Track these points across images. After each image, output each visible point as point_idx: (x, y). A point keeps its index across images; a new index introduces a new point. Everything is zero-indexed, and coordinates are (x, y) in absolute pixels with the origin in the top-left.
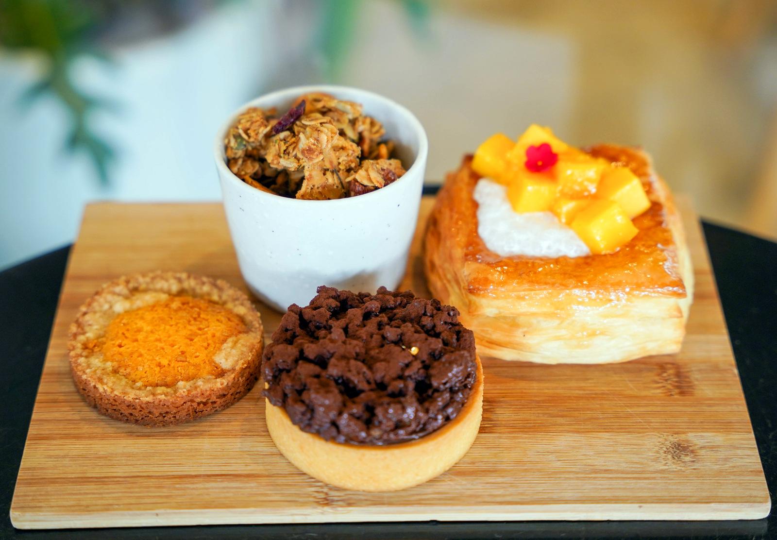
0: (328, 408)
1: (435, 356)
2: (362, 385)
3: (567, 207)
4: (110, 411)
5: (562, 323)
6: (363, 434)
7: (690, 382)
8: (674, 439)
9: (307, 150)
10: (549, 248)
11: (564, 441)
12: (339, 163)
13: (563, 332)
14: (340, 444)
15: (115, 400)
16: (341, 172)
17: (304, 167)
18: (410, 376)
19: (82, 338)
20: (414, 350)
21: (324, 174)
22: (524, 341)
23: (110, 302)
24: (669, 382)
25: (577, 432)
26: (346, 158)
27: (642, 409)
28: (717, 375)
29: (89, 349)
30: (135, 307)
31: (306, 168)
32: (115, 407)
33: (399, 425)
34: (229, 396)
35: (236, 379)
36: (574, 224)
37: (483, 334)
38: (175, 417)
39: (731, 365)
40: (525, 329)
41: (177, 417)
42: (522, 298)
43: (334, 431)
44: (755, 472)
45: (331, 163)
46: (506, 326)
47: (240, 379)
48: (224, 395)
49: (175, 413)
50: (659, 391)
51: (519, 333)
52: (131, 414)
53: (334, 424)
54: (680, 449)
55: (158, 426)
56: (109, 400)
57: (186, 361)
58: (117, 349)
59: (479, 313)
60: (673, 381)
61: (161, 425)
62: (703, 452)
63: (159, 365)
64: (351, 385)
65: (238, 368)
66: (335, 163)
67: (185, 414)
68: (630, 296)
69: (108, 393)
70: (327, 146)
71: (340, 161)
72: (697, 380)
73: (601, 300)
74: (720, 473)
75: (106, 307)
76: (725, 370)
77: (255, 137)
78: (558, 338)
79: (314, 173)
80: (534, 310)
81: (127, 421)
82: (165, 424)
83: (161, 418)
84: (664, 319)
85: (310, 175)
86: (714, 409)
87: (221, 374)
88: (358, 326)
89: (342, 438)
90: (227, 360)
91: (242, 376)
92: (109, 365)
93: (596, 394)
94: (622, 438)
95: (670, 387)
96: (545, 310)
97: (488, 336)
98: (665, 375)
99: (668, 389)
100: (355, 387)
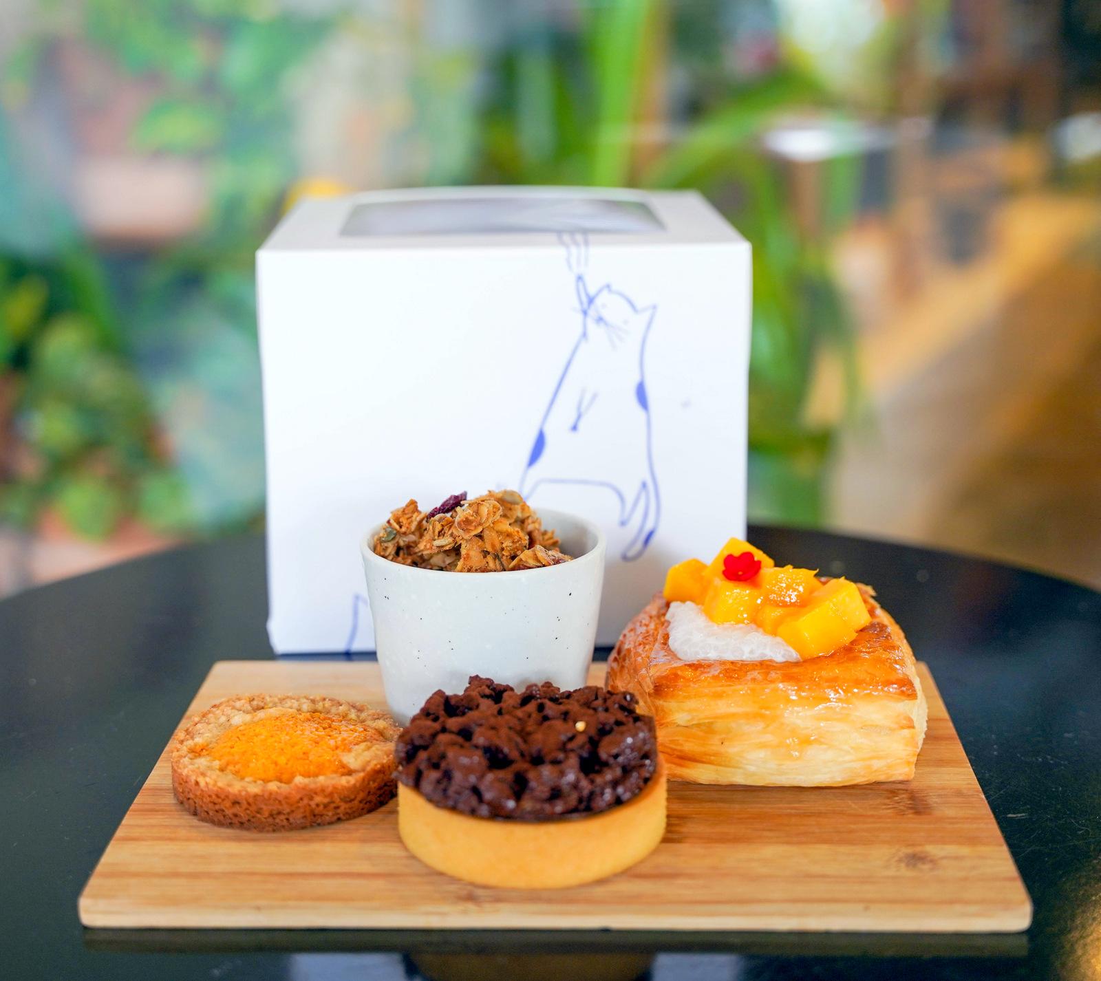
0: (468, 770)
1: (604, 731)
2: (514, 754)
3: (774, 613)
4: (211, 813)
5: (768, 726)
6: (511, 804)
7: (927, 804)
8: (910, 850)
9: (464, 522)
10: (752, 652)
11: (770, 851)
12: (503, 549)
13: (768, 738)
14: (482, 818)
15: (218, 796)
16: (504, 558)
17: (460, 545)
18: (572, 750)
19: (190, 743)
20: (580, 726)
21: (485, 557)
22: (722, 749)
23: (228, 716)
24: (901, 804)
25: (788, 843)
26: (511, 544)
27: (869, 826)
28: (960, 800)
29: (196, 752)
30: (256, 719)
31: (463, 546)
32: (217, 807)
33: (556, 794)
34: (356, 802)
35: (366, 782)
36: (781, 629)
37: (673, 746)
38: (288, 819)
39: (977, 791)
40: (723, 736)
41: (291, 820)
42: (719, 696)
43: (474, 801)
44: (1011, 879)
45: (493, 546)
46: (700, 734)
47: (371, 783)
48: (351, 801)
49: (289, 814)
50: (889, 811)
51: (716, 740)
52: (236, 815)
53: (476, 791)
54: (915, 859)
55: (268, 831)
56: (210, 796)
57: (308, 759)
58: (228, 750)
59: (668, 720)
60: (907, 804)
61: (271, 829)
62: (944, 862)
63: (276, 764)
64: (501, 756)
65: (369, 769)
66: (498, 547)
67: (301, 815)
68: (849, 695)
69: (210, 787)
70: (487, 519)
71: (504, 546)
72: (936, 803)
73: (814, 698)
74: (965, 879)
75: (223, 719)
76: (972, 796)
77: (407, 525)
78: (763, 746)
79: (472, 553)
80: (733, 710)
81: (231, 825)
82: (276, 828)
83: (270, 820)
84: (892, 730)
85: (468, 555)
86: (956, 826)
87: (350, 772)
88: (514, 707)
89: (484, 810)
90: (356, 759)
91: (374, 781)
92: (217, 764)
93: (811, 813)
94: (843, 849)
95: (902, 808)
96: (748, 709)
97: (679, 748)
98: (897, 798)
99: (900, 809)
100: (506, 756)
